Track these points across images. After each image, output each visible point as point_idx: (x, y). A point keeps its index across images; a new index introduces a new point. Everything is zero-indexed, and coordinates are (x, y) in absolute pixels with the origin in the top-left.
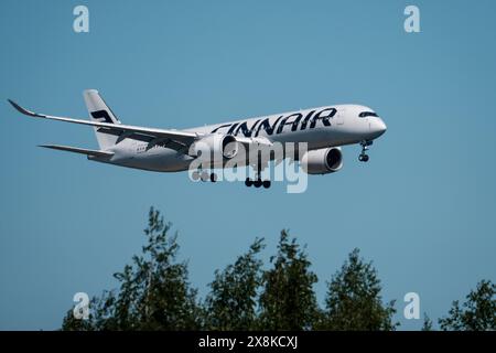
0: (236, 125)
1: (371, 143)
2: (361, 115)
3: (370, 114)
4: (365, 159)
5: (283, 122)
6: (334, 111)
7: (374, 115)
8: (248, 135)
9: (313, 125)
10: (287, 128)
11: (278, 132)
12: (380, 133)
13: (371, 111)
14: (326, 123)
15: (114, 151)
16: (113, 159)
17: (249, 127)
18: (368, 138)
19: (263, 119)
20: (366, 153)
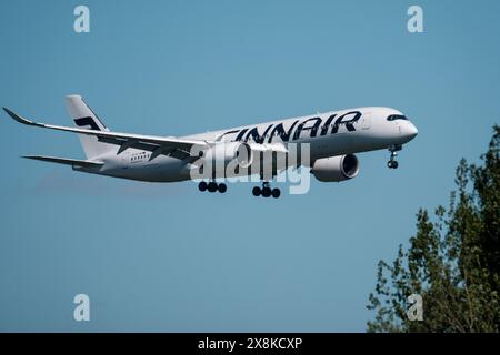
0: (244, 131)
1: (400, 148)
2: (389, 119)
3: (400, 117)
4: (394, 165)
5: (301, 127)
6: (358, 115)
7: (403, 118)
8: (260, 141)
9: (335, 130)
10: (305, 134)
11: (294, 138)
12: (410, 137)
13: (400, 114)
14: (350, 128)
15: (104, 160)
16: (102, 169)
17: (261, 133)
18: (396, 144)
19: (276, 124)
20: (395, 159)
